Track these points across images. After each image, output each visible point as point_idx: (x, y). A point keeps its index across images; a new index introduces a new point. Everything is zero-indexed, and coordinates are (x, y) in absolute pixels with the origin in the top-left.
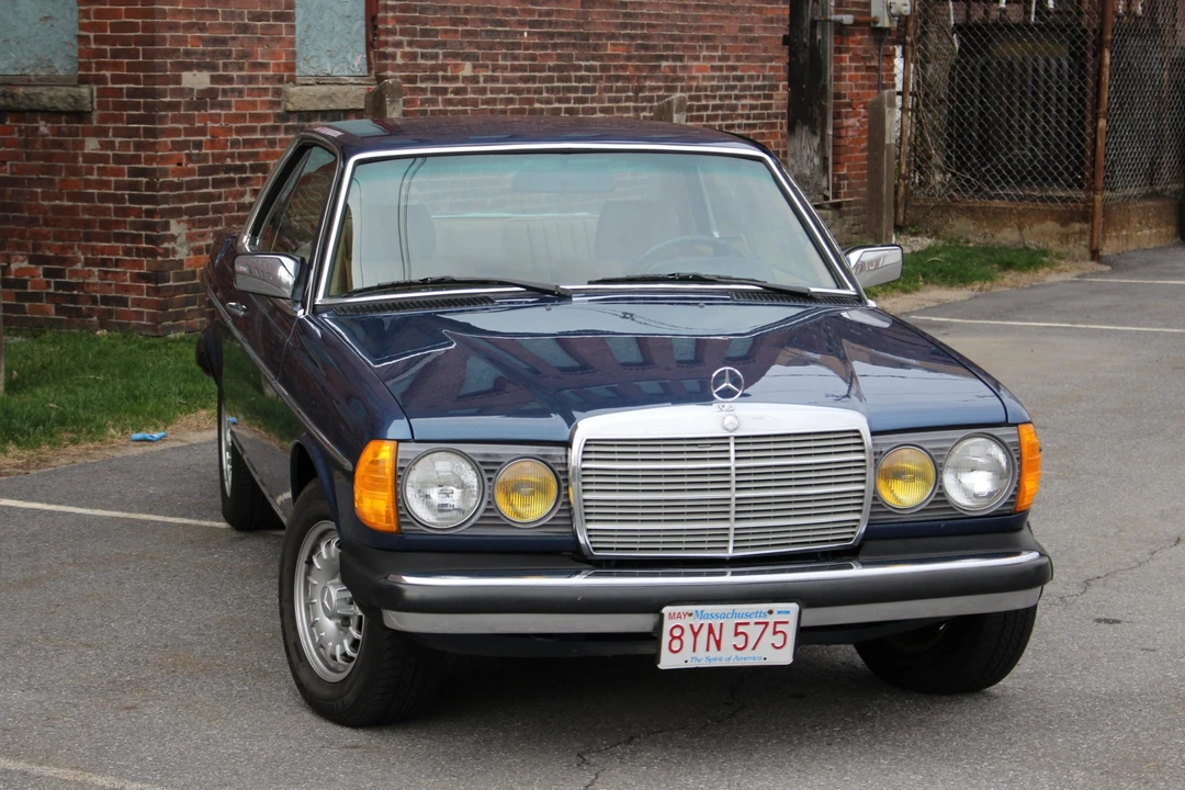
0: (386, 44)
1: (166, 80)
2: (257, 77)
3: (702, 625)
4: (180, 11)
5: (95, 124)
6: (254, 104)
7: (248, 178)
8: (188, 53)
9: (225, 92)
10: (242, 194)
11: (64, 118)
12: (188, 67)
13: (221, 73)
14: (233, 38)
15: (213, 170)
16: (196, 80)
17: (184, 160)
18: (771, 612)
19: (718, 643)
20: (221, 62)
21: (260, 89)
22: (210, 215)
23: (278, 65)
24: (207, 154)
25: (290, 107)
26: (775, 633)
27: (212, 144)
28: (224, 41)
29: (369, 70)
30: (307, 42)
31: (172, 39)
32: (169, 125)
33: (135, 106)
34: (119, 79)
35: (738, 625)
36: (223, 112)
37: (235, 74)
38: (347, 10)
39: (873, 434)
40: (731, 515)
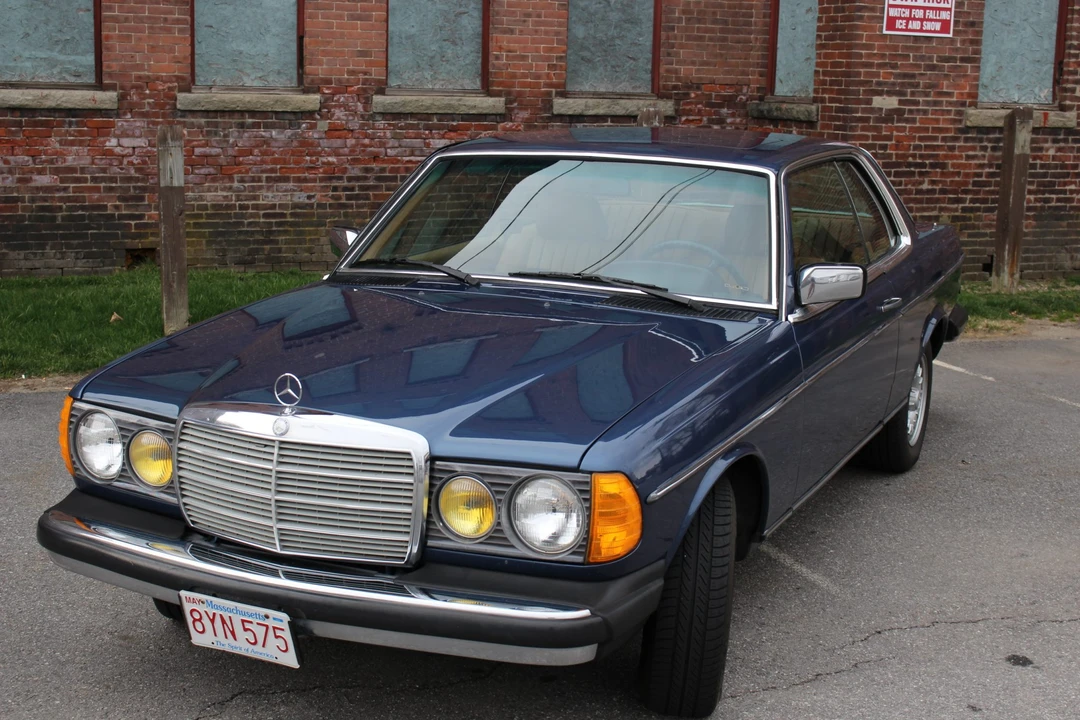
0: (1067, 81)
1: (859, 102)
2: (942, 101)
4: (875, 54)
5: (819, 130)
6: (937, 121)
7: (927, 172)
8: (879, 84)
9: (911, 111)
10: (921, 183)
11: (805, 125)
12: (880, 93)
13: (909, 98)
14: (922, 74)
15: (898, 165)
16: (890, 102)
19: (233, 633)
20: (909, 90)
21: (944, 110)
23: (962, 94)
24: (892, 154)
25: (969, 124)
26: (277, 637)
27: (897, 147)
28: (913, 76)
29: (1054, 99)
30: (998, 78)
31: (867, 74)
32: (859, 133)
33: (838, 119)
34: (832, 100)
35: (243, 621)
36: (908, 125)
37: (921, 99)
38: (1038, 56)
39: (432, 459)
40: (273, 516)
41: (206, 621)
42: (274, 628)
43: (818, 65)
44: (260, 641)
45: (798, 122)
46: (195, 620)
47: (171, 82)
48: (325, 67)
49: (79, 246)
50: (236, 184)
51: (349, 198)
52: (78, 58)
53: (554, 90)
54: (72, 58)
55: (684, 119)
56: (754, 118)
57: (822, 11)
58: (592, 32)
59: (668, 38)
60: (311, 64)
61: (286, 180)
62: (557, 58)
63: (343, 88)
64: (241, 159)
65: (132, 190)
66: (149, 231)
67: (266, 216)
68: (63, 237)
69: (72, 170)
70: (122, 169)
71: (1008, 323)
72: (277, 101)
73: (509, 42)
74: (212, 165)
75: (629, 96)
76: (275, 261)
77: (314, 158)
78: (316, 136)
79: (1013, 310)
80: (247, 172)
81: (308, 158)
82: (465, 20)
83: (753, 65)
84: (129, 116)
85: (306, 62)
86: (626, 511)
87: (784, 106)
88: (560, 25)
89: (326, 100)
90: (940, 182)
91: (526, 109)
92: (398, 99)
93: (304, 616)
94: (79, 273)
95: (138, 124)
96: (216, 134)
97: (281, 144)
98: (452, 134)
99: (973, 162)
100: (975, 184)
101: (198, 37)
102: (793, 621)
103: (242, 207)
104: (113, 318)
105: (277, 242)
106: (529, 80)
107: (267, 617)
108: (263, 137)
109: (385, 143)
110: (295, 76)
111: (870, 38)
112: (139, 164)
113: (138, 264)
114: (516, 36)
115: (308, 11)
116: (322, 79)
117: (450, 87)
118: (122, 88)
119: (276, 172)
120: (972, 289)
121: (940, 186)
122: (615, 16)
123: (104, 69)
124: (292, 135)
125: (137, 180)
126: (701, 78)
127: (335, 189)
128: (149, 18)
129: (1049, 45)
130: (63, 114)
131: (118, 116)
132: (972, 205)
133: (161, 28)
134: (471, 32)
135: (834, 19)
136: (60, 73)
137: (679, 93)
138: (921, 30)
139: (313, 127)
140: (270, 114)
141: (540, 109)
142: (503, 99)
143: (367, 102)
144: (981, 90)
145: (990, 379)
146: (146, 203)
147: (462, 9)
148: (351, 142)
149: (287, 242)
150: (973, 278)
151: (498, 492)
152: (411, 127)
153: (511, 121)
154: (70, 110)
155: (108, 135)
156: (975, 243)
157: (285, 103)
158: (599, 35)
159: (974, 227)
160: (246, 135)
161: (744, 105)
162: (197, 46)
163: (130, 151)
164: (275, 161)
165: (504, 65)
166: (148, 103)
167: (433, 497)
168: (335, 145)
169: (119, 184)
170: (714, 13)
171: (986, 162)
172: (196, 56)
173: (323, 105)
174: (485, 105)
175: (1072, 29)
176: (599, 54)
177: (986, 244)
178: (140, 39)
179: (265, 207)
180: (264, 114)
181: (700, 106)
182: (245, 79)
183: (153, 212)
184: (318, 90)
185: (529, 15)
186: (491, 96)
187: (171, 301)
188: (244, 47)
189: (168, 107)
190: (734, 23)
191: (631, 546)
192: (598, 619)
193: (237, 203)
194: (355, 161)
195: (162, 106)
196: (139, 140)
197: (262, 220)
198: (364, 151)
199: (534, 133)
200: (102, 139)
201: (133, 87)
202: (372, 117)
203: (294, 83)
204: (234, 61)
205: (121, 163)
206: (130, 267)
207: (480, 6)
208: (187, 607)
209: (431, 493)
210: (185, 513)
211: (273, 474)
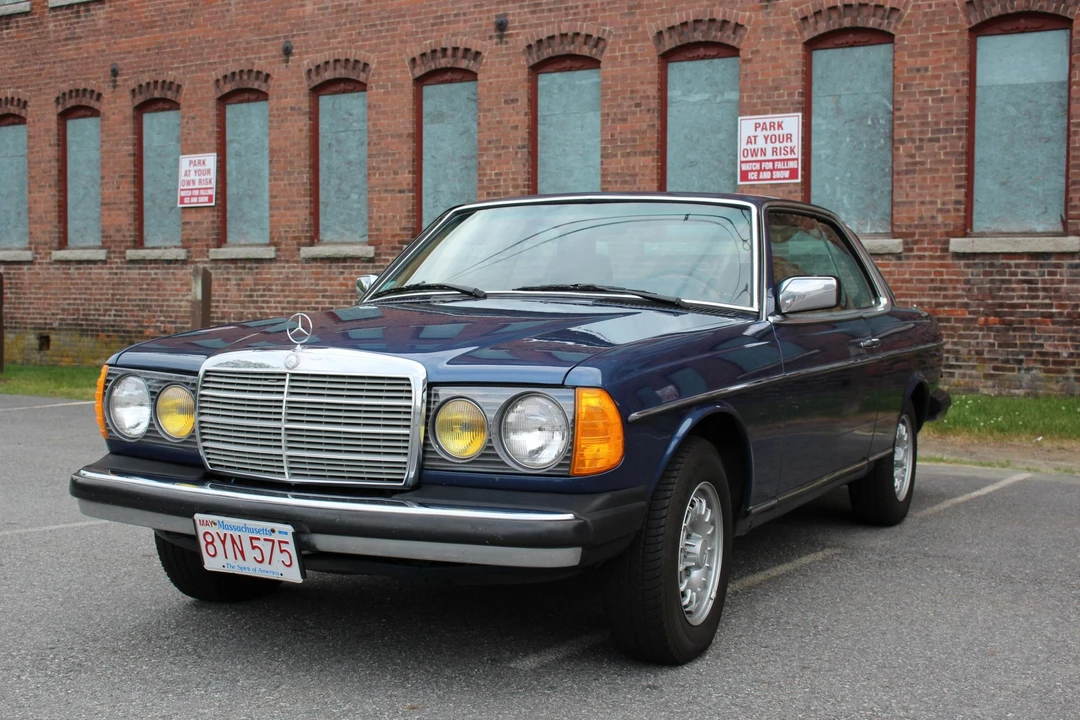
3: (225, 535)
18: (273, 531)
19: (242, 553)
26: (282, 551)
35: (251, 539)
39: (430, 385)
40: (283, 444)
41: (218, 543)
42: (280, 542)
44: (267, 559)
46: (208, 543)
86: (608, 424)
93: (307, 529)
151: (489, 411)
167: (430, 422)
191: (615, 461)
192: (580, 523)
208: (201, 530)
209: (427, 417)
210: (205, 457)
211: (284, 404)
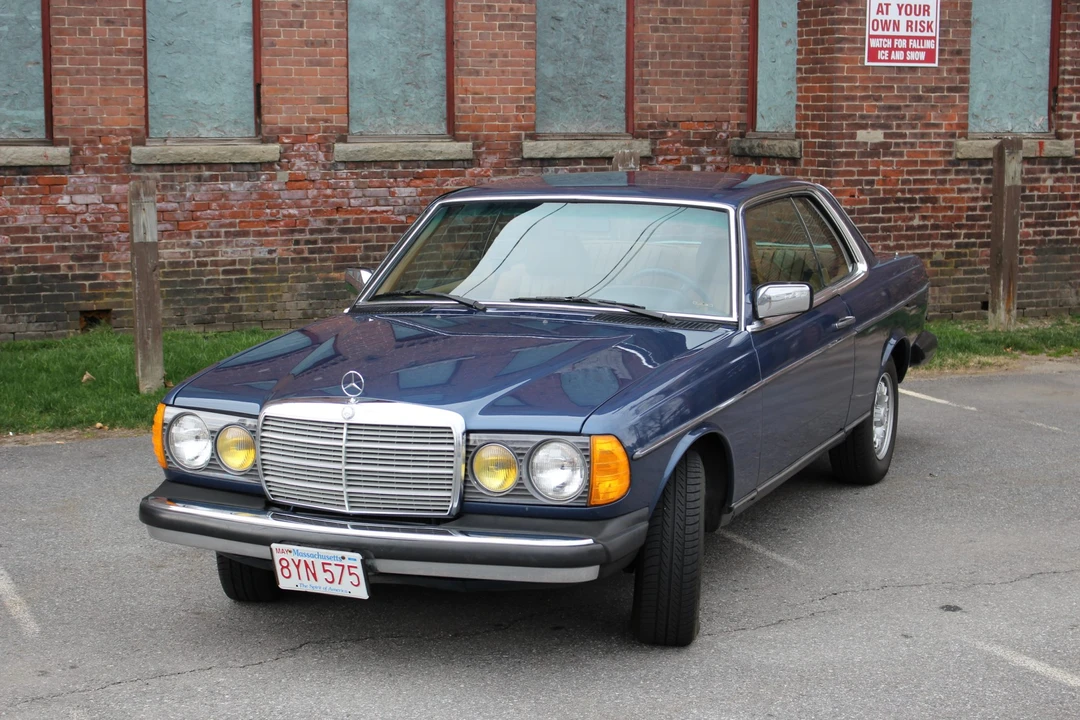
0: (1063, 108)
1: (842, 136)
2: (930, 133)
3: (299, 561)
4: (857, 87)
5: (802, 167)
6: (926, 154)
7: (917, 207)
8: (863, 117)
9: (897, 145)
10: (912, 219)
11: (788, 162)
12: (864, 127)
13: (894, 130)
14: (907, 106)
15: (884, 201)
16: (876, 136)
17: (857, 194)
19: (314, 575)
20: (894, 123)
21: (932, 143)
22: (880, 233)
23: (951, 125)
24: (879, 190)
25: (959, 156)
26: (351, 574)
27: (884, 182)
28: (898, 108)
29: (1050, 128)
30: (989, 107)
31: (849, 107)
32: (844, 168)
33: (822, 155)
34: (814, 135)
35: (323, 564)
36: (895, 159)
37: (908, 132)
38: (1031, 83)
39: (468, 432)
40: (343, 482)
41: (292, 567)
42: (349, 567)
43: (799, 99)
44: (337, 580)
45: (781, 159)
46: (283, 567)
47: (125, 135)
48: (284, 115)
49: (31, 309)
50: (193, 240)
51: (312, 251)
52: (28, 114)
53: (523, 133)
54: (21, 113)
55: (661, 159)
56: (735, 156)
57: (802, 43)
58: (561, 71)
59: (641, 75)
60: (269, 113)
61: (245, 234)
62: (526, 99)
63: (303, 137)
64: (199, 213)
65: (86, 249)
66: (104, 291)
67: (226, 272)
68: (14, 300)
69: (23, 229)
70: (75, 227)
71: (1001, 359)
72: (234, 152)
73: (474, 84)
74: (168, 221)
75: (601, 136)
76: (236, 320)
77: (274, 211)
78: (276, 187)
79: (1008, 347)
80: (205, 227)
81: (268, 211)
82: (428, 63)
83: (732, 100)
84: (82, 172)
85: (264, 111)
86: (617, 464)
87: (766, 143)
88: (528, 64)
89: (286, 150)
90: (932, 217)
91: (495, 154)
92: (361, 146)
93: (372, 556)
94: (32, 338)
95: (91, 180)
96: (172, 188)
97: (239, 197)
98: (418, 182)
99: (965, 195)
100: (969, 218)
101: (151, 88)
102: (762, 589)
103: (200, 264)
104: (85, 378)
105: (236, 300)
106: (497, 123)
107: (343, 558)
108: (221, 190)
109: (348, 194)
110: (253, 125)
111: (851, 70)
112: (93, 221)
113: (92, 326)
114: (482, 77)
115: (265, 58)
116: (281, 128)
117: (414, 132)
118: (74, 143)
119: (235, 227)
120: (970, 328)
121: (932, 221)
122: (585, 53)
123: (55, 123)
124: (251, 187)
125: (91, 238)
126: (677, 116)
127: (297, 242)
128: (101, 70)
129: (1042, 70)
130: (13, 172)
131: (70, 172)
132: (966, 240)
133: (114, 80)
134: (434, 74)
135: (814, 52)
136: (10, 129)
137: (655, 132)
138: (905, 61)
139: (272, 178)
140: (228, 166)
141: (510, 153)
142: (470, 144)
143: (329, 150)
144: (971, 121)
145: (973, 409)
146: (101, 262)
147: (425, 51)
148: (312, 193)
149: (248, 299)
150: (971, 317)
151: (519, 454)
152: (376, 176)
153: (479, 166)
154: (21, 167)
155: (60, 192)
156: (972, 281)
157: (244, 154)
158: (569, 74)
159: (970, 263)
160: (204, 188)
161: (724, 143)
162: (150, 97)
163: (84, 208)
164: (234, 215)
165: (470, 108)
166: (102, 158)
167: (469, 461)
168: (296, 197)
169: (72, 243)
170: (689, 47)
171: (979, 195)
172: (150, 108)
173: (283, 155)
174: (451, 150)
175: (1064, 54)
176: (570, 93)
177: (984, 280)
178: (92, 92)
179: (224, 263)
180: (222, 166)
181: (678, 145)
182: (201, 130)
183: (108, 272)
184: (277, 140)
185: (494, 55)
186: (458, 141)
187: (146, 358)
188: (200, 97)
189: (122, 162)
190: (712, 57)
191: (622, 493)
192: (600, 546)
193: (195, 260)
194: (318, 212)
195: (116, 161)
196: (93, 196)
197: (221, 277)
198: (326, 202)
199: (503, 178)
200: (54, 196)
201: (85, 142)
202: (334, 166)
203: (252, 133)
204: (189, 111)
205: (74, 221)
206: (84, 329)
207: (443, 47)
208: (277, 557)
209: (467, 458)
210: (266, 489)
211: (343, 449)
